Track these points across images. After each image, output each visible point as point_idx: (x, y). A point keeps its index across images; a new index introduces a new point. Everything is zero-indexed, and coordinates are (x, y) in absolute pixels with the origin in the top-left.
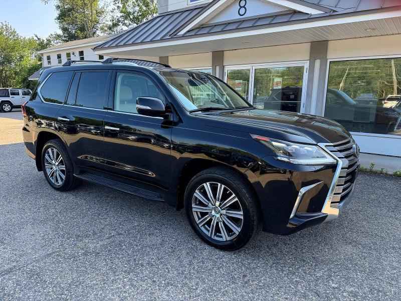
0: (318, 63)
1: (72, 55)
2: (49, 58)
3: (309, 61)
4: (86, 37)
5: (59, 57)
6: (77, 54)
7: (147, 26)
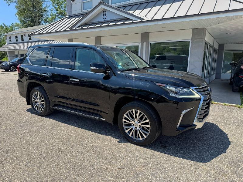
0: (145, 43)
1: (24, 36)
2: (10, 38)
3: (140, 43)
4: (34, 26)
5: (16, 37)
6: (27, 36)
7: (60, 22)
